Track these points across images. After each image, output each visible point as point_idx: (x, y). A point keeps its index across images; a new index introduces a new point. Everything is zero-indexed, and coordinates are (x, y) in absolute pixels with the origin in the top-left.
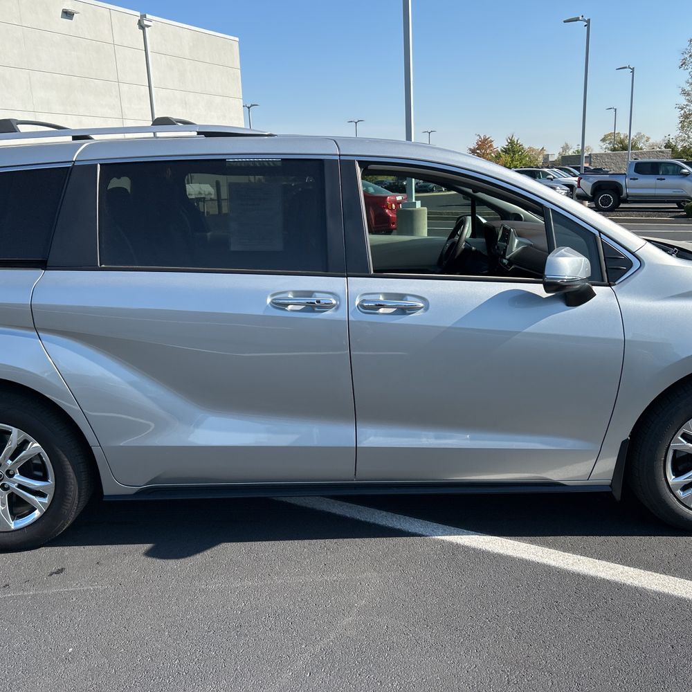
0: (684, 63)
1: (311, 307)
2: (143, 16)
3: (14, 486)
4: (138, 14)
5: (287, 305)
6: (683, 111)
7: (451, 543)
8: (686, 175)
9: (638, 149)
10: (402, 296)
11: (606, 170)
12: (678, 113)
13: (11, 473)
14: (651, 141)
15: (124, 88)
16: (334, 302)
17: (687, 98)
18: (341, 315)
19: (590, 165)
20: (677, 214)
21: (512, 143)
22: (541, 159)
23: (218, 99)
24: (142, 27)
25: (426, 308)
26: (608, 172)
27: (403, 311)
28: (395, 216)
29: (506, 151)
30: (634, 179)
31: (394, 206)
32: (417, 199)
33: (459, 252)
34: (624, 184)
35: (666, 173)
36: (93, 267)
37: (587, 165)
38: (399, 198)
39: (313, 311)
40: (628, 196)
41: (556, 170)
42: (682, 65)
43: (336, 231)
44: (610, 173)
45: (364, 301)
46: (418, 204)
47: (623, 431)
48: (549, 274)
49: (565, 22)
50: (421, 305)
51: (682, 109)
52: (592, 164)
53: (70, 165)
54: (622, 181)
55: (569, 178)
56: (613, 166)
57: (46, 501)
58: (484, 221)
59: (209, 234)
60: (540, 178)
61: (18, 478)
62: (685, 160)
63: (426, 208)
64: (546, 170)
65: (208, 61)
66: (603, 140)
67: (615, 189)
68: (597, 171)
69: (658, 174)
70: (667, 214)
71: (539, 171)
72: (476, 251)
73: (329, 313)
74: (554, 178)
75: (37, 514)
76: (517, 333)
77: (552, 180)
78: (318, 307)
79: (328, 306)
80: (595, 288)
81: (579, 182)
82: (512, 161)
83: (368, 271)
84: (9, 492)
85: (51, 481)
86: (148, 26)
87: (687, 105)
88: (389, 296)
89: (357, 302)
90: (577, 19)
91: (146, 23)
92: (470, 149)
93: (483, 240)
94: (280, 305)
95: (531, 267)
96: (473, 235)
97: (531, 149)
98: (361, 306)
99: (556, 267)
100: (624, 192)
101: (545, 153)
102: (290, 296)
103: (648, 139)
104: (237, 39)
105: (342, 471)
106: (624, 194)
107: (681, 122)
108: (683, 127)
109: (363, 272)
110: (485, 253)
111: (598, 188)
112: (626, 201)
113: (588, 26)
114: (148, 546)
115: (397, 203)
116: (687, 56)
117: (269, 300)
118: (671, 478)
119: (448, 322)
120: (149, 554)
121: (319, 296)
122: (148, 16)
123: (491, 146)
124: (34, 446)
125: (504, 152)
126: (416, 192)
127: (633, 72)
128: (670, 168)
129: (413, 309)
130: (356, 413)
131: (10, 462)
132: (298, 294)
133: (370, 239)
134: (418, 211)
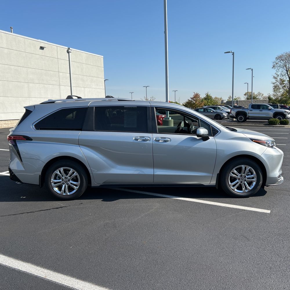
0: (274, 66)
1: (144, 140)
2: (69, 49)
3: (70, 184)
4: (67, 48)
5: (138, 139)
6: (274, 85)
7: (177, 199)
8: (270, 109)
9: (257, 99)
10: (165, 138)
11: (243, 107)
12: (272, 85)
13: (69, 180)
14: (264, 95)
15: (61, 74)
16: (149, 139)
17: (276, 80)
18: (151, 142)
19: (237, 105)
20: (265, 124)
21: (207, 96)
22: (220, 102)
23: (95, 78)
24: (68, 52)
25: (171, 141)
26: (244, 107)
27: (165, 141)
28: (162, 122)
29: (205, 99)
30: (251, 111)
31: (161, 119)
32: (170, 116)
33: (180, 130)
34: (247, 113)
35: (263, 109)
36: (93, 130)
37: (236, 105)
38: (163, 116)
39: (144, 141)
40: (249, 117)
41: (223, 107)
42: (273, 67)
43: (150, 123)
44: (245, 108)
45: (156, 139)
46: (170, 118)
47: (218, 171)
48: (198, 133)
49: (225, 53)
50: (169, 140)
51: (274, 84)
52: (238, 104)
53: (87, 107)
54: (247, 111)
55: (228, 110)
56: (246, 105)
57: (78, 187)
58: (187, 122)
59: (111, 125)
60: (217, 109)
61: (71, 182)
62: (271, 104)
63: (173, 120)
64: (219, 106)
65: (92, 64)
66: (245, 95)
67: (244, 114)
68: (240, 107)
69: (260, 109)
70: (262, 123)
71: (217, 107)
72: (184, 130)
73: (148, 141)
74: (223, 110)
75: (75, 191)
76: (191, 147)
77: (221, 110)
78: (145, 140)
79: (148, 140)
80: (210, 137)
81: (231, 111)
82: (208, 103)
83: (157, 132)
84: (68, 185)
85: (79, 182)
86: (70, 52)
87: (276, 82)
88: (162, 138)
89: (154, 139)
90: (229, 52)
91: (70, 51)
92: (191, 98)
93: (187, 127)
94: (136, 140)
95: (195, 132)
96: (184, 126)
97: (216, 98)
98: (155, 140)
99: (199, 131)
100: (248, 115)
101: (222, 99)
102: (139, 137)
103: (263, 95)
104: (103, 56)
105: (150, 181)
106: (248, 116)
107: (273, 89)
108: (274, 91)
109: (156, 132)
110: (187, 131)
111: (238, 114)
112: (248, 119)
113: (233, 54)
114: (102, 200)
115: (163, 118)
116: (275, 64)
117: (134, 138)
118: (230, 183)
119: (175, 144)
120: (102, 201)
121: (146, 138)
122: (71, 48)
123: (199, 97)
124: (76, 174)
125: (204, 99)
126: (169, 114)
127: (252, 70)
128: (265, 107)
129: (168, 141)
130: (154, 166)
131: (69, 177)
132: (141, 137)
133: (158, 127)
134: (170, 120)
